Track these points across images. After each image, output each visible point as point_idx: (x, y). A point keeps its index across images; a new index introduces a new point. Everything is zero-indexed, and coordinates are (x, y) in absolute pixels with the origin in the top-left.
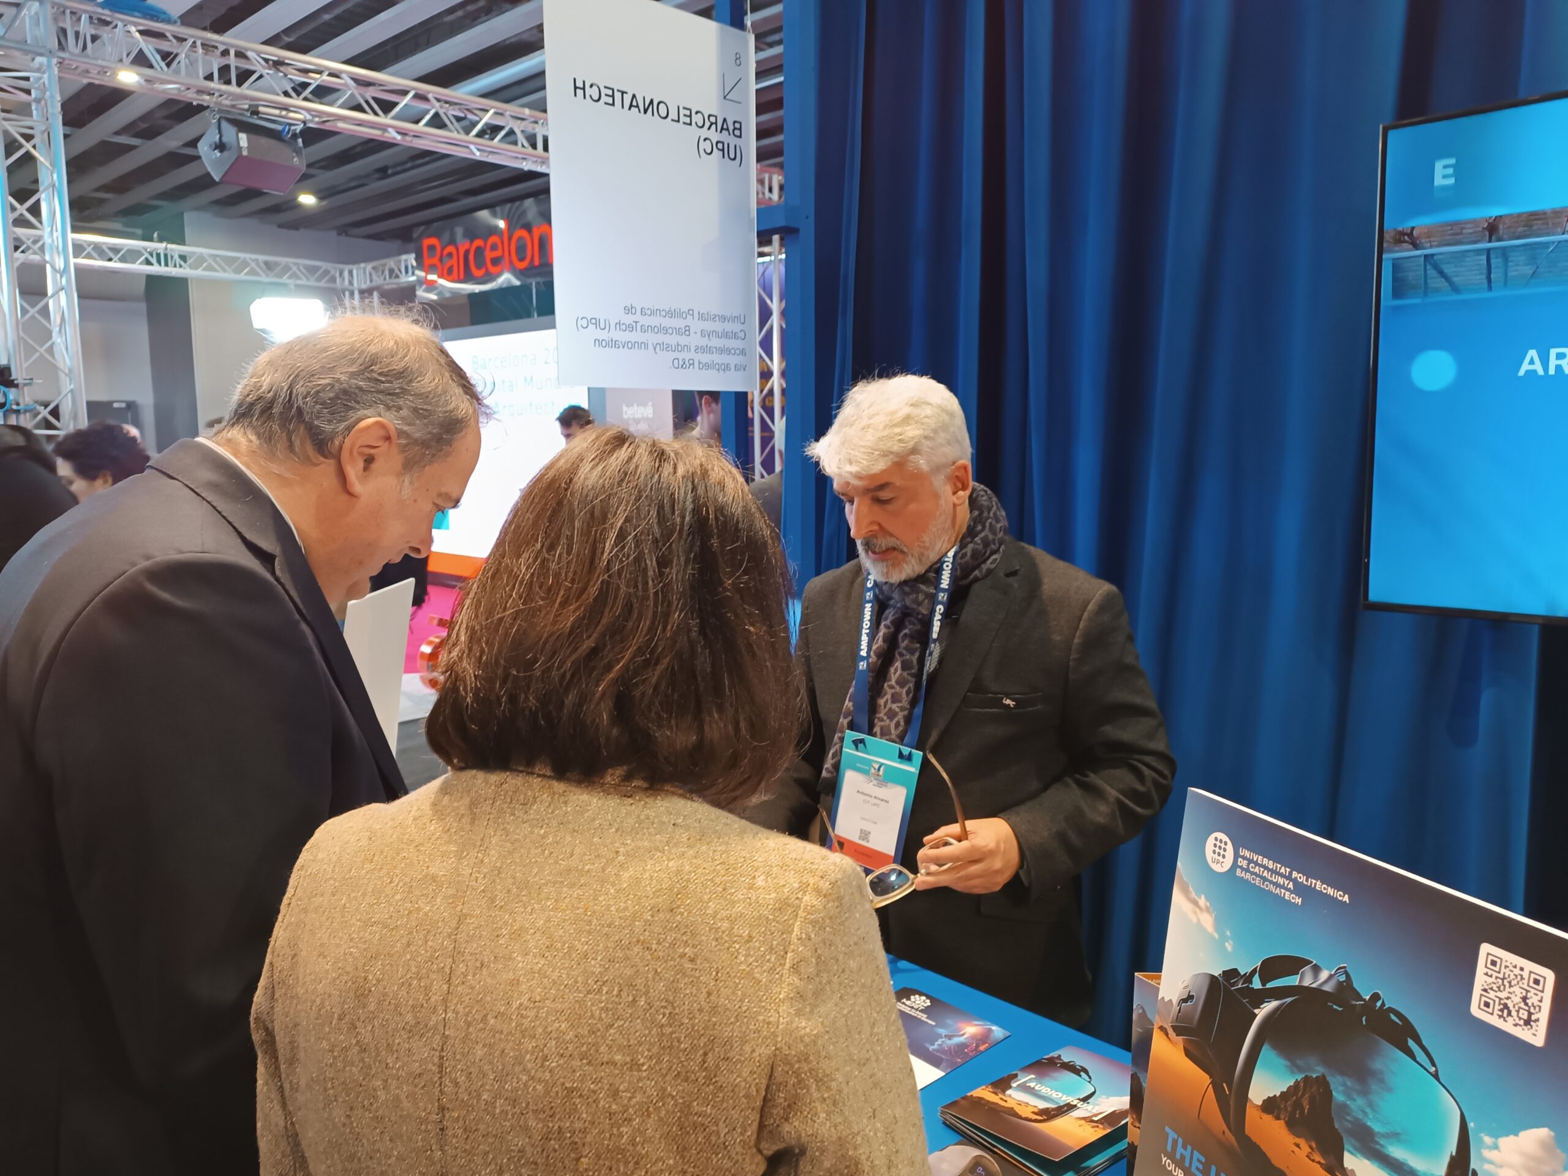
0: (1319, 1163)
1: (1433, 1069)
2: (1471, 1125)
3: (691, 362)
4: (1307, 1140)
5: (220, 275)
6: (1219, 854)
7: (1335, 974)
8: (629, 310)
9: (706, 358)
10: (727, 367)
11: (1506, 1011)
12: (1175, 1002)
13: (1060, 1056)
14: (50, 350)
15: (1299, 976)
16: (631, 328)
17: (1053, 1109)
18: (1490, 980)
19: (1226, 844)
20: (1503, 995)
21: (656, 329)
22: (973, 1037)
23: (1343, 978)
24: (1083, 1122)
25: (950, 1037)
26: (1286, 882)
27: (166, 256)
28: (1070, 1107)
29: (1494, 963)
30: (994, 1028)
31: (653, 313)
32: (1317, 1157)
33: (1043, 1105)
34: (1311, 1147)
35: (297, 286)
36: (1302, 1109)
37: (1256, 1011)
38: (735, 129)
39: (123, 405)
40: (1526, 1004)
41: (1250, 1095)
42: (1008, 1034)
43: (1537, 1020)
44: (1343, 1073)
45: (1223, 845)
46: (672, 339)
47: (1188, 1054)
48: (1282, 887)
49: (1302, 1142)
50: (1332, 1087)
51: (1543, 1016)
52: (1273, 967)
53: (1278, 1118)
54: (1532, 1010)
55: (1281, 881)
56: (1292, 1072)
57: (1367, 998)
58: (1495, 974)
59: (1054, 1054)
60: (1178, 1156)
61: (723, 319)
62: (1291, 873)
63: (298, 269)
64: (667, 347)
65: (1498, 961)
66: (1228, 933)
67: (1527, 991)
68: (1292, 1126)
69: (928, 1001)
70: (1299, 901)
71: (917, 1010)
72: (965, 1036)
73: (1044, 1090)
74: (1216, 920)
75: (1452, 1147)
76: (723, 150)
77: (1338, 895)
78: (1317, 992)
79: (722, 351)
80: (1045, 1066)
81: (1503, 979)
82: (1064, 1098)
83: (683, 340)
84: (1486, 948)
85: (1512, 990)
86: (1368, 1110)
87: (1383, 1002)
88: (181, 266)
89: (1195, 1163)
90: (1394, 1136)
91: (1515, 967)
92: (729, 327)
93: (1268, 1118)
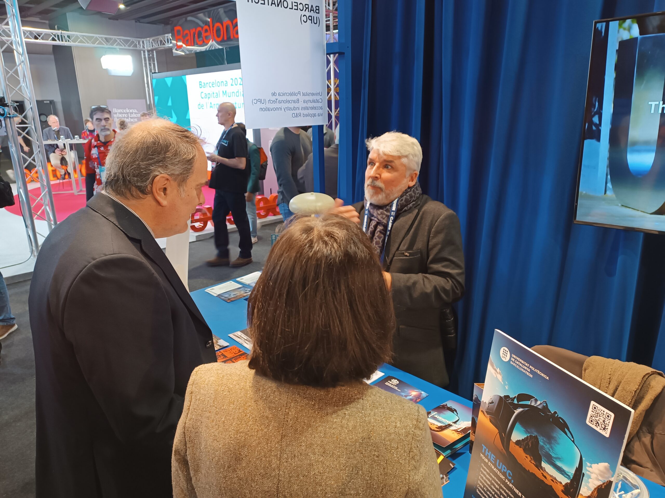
0: (533, 464)
1: (573, 439)
2: (584, 459)
3: (300, 114)
4: (530, 456)
5: (87, 45)
6: (505, 355)
7: (543, 403)
8: (274, 94)
9: (306, 112)
10: (314, 115)
11: (597, 424)
12: (487, 403)
13: (446, 405)
14: (20, 89)
15: (530, 402)
16: (274, 102)
17: (444, 426)
18: (593, 413)
19: (507, 352)
20: (597, 419)
21: (285, 102)
22: (414, 396)
23: (545, 405)
24: (454, 432)
25: (406, 396)
26: (528, 369)
27: (61, 36)
28: (450, 425)
29: (595, 408)
30: (423, 392)
31: (284, 94)
32: (533, 462)
33: (440, 424)
34: (531, 458)
35: (120, 49)
36: (529, 446)
37: (515, 411)
38: (317, 9)
39: (48, 102)
40: (604, 423)
41: (512, 438)
42: (428, 395)
43: (607, 429)
44: (543, 436)
45: (506, 352)
46: (292, 105)
47: (491, 421)
48: (526, 370)
49: (528, 456)
50: (539, 440)
51: (609, 428)
52: (521, 397)
53: (520, 447)
54: (606, 425)
55: (526, 368)
56: (526, 433)
57: (553, 413)
58: (595, 412)
59: (444, 404)
60: (486, 455)
61: (313, 94)
62: (529, 366)
63: (120, 41)
64: (289, 109)
65: (597, 408)
66: (507, 383)
67: (605, 419)
68: (525, 450)
69: (398, 382)
70: (531, 376)
71: (394, 385)
72: (412, 396)
73: (440, 418)
74: (502, 377)
75: (577, 465)
76: (311, 20)
77: (545, 376)
78: (536, 408)
79: (312, 108)
80: (441, 408)
81: (598, 414)
82: (448, 422)
83: (296, 105)
84: (593, 403)
85: (600, 418)
86: (551, 449)
87: (558, 415)
88: (69, 41)
89: (492, 458)
90: (558, 459)
91: (602, 410)
92: (315, 98)
93: (517, 447)
